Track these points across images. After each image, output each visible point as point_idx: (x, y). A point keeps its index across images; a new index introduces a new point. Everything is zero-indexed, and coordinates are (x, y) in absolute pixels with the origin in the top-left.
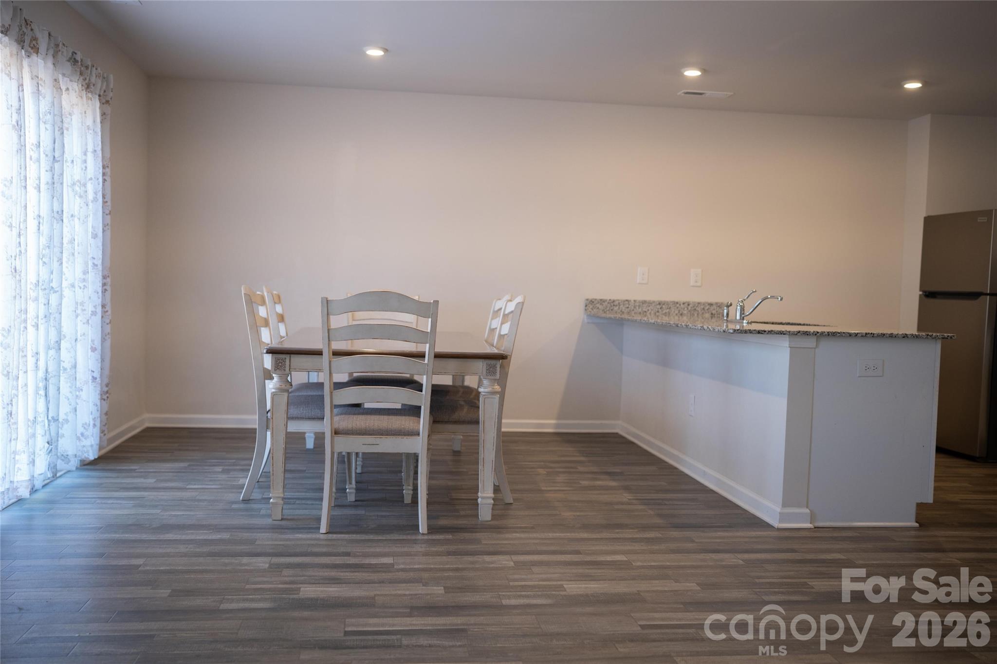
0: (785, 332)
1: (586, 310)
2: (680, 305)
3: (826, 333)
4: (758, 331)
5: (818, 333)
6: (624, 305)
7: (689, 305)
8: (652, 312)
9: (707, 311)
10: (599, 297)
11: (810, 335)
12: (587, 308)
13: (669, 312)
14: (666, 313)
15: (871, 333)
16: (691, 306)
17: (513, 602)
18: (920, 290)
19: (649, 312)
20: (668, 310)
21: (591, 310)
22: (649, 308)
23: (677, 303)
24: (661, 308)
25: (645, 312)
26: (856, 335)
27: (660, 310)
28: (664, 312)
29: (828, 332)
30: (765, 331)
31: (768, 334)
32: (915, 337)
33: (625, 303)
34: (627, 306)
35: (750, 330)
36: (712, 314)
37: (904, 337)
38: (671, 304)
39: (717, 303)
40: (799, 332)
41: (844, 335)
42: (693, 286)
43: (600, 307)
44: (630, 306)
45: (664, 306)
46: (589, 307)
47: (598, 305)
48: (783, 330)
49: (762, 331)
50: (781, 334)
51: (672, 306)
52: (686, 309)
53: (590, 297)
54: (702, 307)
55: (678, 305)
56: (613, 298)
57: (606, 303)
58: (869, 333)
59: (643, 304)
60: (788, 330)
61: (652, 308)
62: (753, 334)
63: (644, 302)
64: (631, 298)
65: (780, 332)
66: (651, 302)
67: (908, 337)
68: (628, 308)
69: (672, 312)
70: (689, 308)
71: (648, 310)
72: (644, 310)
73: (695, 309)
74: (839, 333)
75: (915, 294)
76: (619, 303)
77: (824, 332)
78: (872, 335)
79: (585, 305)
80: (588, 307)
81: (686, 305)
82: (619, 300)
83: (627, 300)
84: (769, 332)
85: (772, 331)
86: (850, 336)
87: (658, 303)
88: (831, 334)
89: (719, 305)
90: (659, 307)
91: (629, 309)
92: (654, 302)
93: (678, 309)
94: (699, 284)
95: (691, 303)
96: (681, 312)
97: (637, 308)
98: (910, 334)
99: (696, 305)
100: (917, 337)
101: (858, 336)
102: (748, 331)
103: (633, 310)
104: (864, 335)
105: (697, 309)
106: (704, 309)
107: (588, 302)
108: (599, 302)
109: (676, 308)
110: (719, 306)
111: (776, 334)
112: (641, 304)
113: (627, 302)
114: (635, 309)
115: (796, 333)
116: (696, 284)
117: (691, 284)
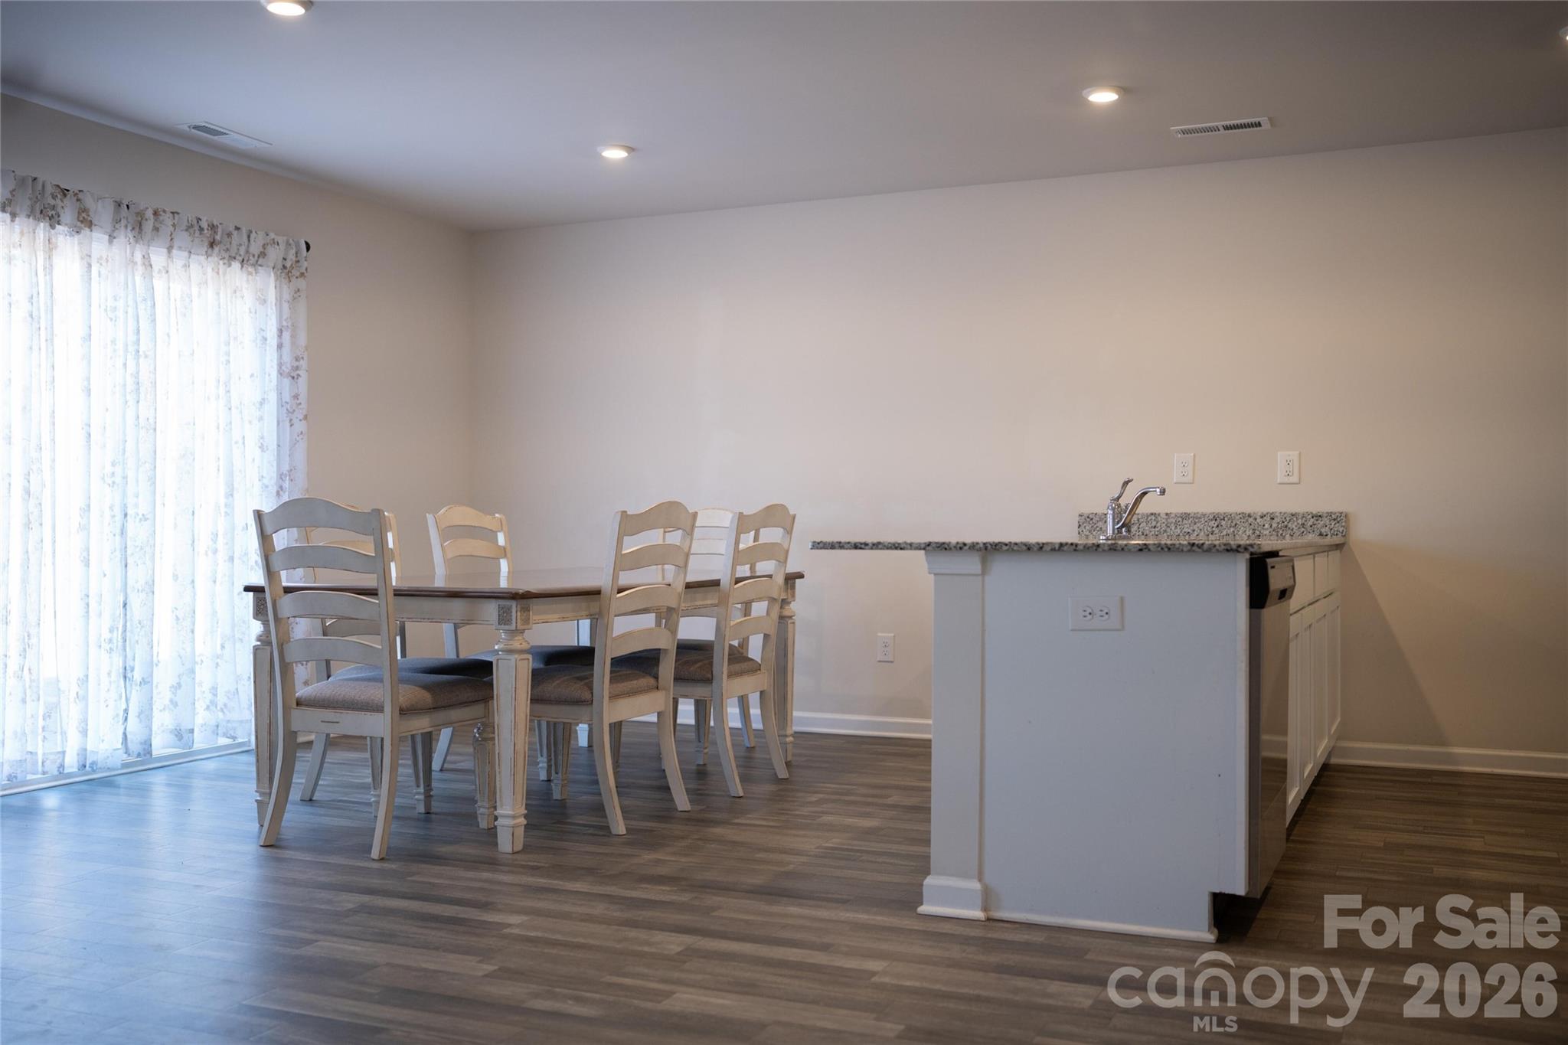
0: (902, 546)
1: (1078, 533)
2: (1256, 519)
3: (981, 545)
4: (855, 544)
5: (965, 544)
6: (1147, 522)
7: (1273, 519)
9: (1309, 529)
11: (950, 549)
12: (1080, 522)
13: (1234, 532)
15: (1072, 544)
16: (1277, 520)
19: (1196, 533)
20: (1232, 529)
21: (1087, 533)
22: (1195, 527)
23: (1249, 516)
24: (1218, 526)
25: (1189, 533)
26: (1041, 548)
27: (1216, 531)
28: (1225, 533)
29: (984, 544)
30: (866, 544)
31: (872, 549)
32: (1166, 549)
33: (1150, 518)
34: (1154, 524)
35: (840, 543)
36: (1321, 534)
37: (1141, 550)
38: (1238, 517)
39: (1330, 514)
40: (929, 545)
41: (1015, 548)
42: (1282, 484)
44: (1158, 525)
45: (1223, 523)
46: (1085, 527)
47: (1099, 524)
49: (861, 544)
50: (896, 548)
51: (1238, 523)
52: (1267, 526)
53: (1087, 511)
54: (1300, 521)
55: (1251, 520)
58: (1067, 544)
59: (1183, 519)
60: (909, 541)
61: (1201, 527)
62: (847, 549)
63: (1185, 516)
65: (894, 544)
66: (1199, 515)
67: (1149, 550)
68: (1155, 527)
69: (1240, 533)
70: (1274, 525)
71: (1194, 531)
72: (1186, 530)
73: (1286, 527)
74: (1006, 545)
76: (1138, 520)
77: (977, 543)
78: (1074, 547)
79: (1077, 525)
80: (1082, 527)
81: (1268, 518)
83: (1152, 514)
84: (874, 545)
85: (879, 543)
86: (1029, 549)
87: (1211, 517)
88: (989, 547)
89: (1335, 517)
90: (1212, 523)
91: (1157, 529)
92: (1204, 515)
93: (1252, 527)
94: (1294, 479)
95: (1277, 514)
96: (1258, 533)
97: (1173, 527)
98: (1155, 544)
99: (1288, 519)
100: (1169, 549)
101: (1044, 549)
102: (837, 545)
103: (1165, 531)
104: (1057, 547)
105: (1290, 525)
106: (1303, 524)
107: (1080, 519)
108: (1099, 519)
109: (1246, 524)
110: (1335, 520)
111: (888, 548)
112: (1180, 519)
113: (1153, 517)
114: (1168, 530)
115: (923, 546)
116: (1286, 480)
117: (1279, 481)
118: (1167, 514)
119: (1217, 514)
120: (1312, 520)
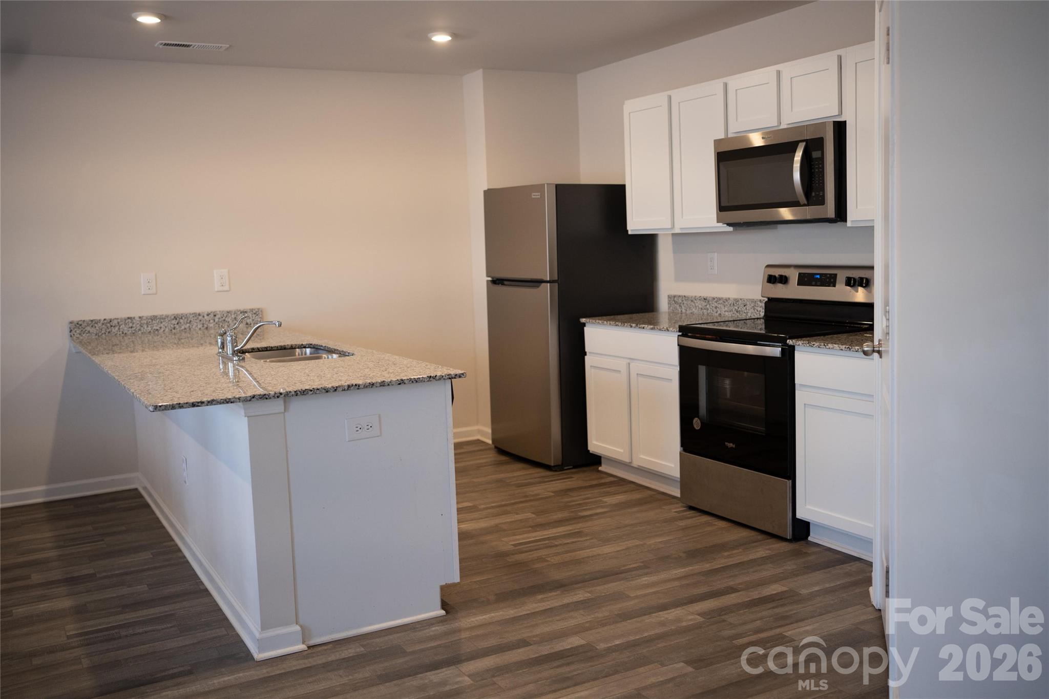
0: (232, 401)
1: (71, 336)
2: (204, 317)
3: (293, 393)
4: (193, 404)
5: (281, 394)
6: (125, 324)
7: (215, 316)
8: (167, 330)
10: (87, 318)
11: (270, 398)
12: (72, 334)
13: (189, 326)
14: (185, 329)
16: (217, 317)
18: (488, 276)
19: (162, 330)
20: (188, 325)
21: (78, 336)
22: (162, 325)
23: (199, 315)
24: (178, 323)
25: (157, 330)
26: (336, 390)
27: (177, 326)
28: (183, 328)
30: (202, 403)
31: (207, 405)
32: (415, 382)
33: (127, 321)
34: (131, 325)
35: (180, 404)
36: (247, 324)
37: (400, 384)
38: (191, 317)
39: (252, 310)
40: (253, 397)
41: (318, 392)
42: (218, 292)
43: (92, 330)
44: (134, 325)
45: (181, 321)
46: (76, 331)
47: (88, 328)
48: (230, 397)
49: (198, 403)
50: (227, 403)
51: (192, 320)
52: (211, 321)
53: (77, 318)
54: (233, 316)
55: (200, 318)
56: (108, 317)
57: (100, 325)
58: (352, 385)
59: (152, 320)
60: (237, 396)
61: (166, 325)
62: (186, 408)
63: (154, 318)
64: (135, 314)
65: (225, 400)
66: (164, 317)
67: (405, 383)
68: (131, 327)
69: (194, 327)
70: (217, 320)
71: (161, 328)
72: (155, 328)
73: (224, 320)
74: (311, 391)
75: (481, 279)
76: (118, 323)
77: (290, 392)
78: (357, 386)
79: (69, 330)
80: (73, 332)
81: (212, 316)
82: (118, 319)
83: (129, 318)
84: (209, 402)
85: (213, 400)
86: (327, 392)
87: (173, 317)
88: (299, 393)
89: (254, 312)
90: (174, 322)
91: (133, 329)
92: (167, 316)
93: (202, 322)
94: (226, 288)
95: (218, 313)
96: (205, 326)
97: (145, 327)
98: (408, 379)
99: (225, 315)
101: (337, 390)
102: (177, 406)
103: (140, 330)
104: (346, 388)
105: (226, 319)
106: (235, 318)
107: (73, 326)
108: (88, 325)
109: (198, 321)
110: (255, 314)
111: (220, 404)
112: (150, 320)
113: (130, 320)
114: (142, 329)
115: (249, 398)
116: (221, 289)
117: (216, 290)
118: (140, 317)
119: (177, 315)
120: (241, 315)
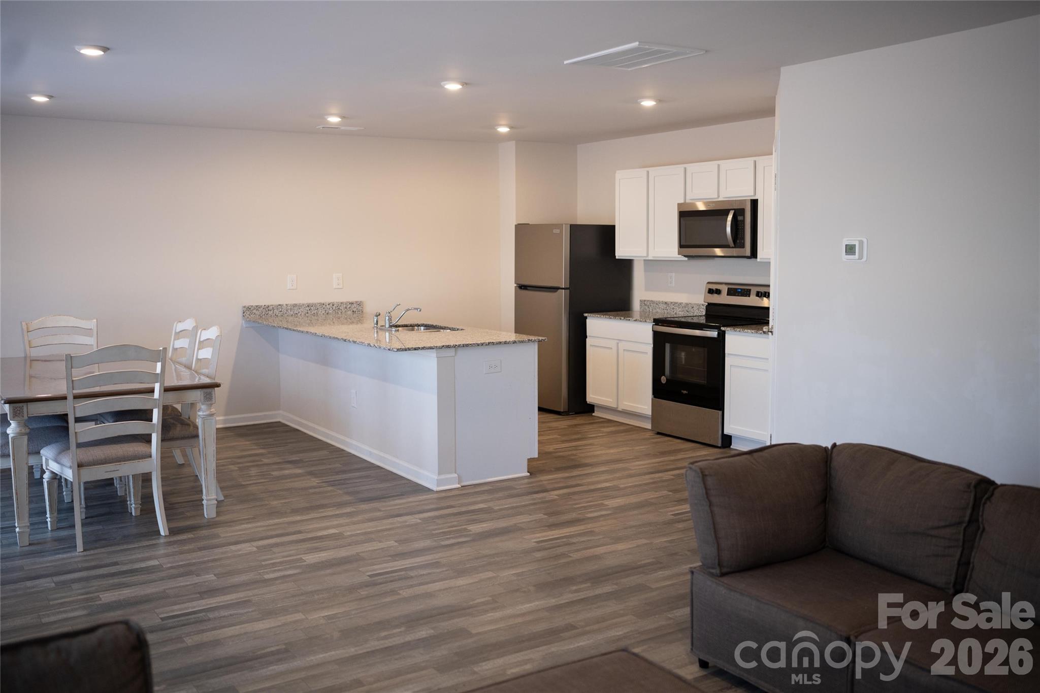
1: (244, 316)
2: (326, 306)
5: (456, 345)
6: (277, 309)
7: (333, 305)
8: (303, 314)
9: (349, 309)
10: (254, 304)
11: (451, 347)
12: (244, 314)
14: (314, 313)
16: (335, 306)
17: (272, 576)
18: (515, 283)
19: (300, 313)
20: (316, 311)
21: (248, 316)
22: (300, 311)
23: (323, 304)
25: (297, 314)
26: (482, 344)
27: (309, 311)
28: (313, 313)
29: (464, 344)
33: (278, 307)
34: (280, 310)
35: (409, 348)
36: (353, 311)
38: (318, 305)
39: (357, 302)
40: (443, 346)
41: (474, 345)
42: (335, 289)
43: (257, 312)
44: (283, 310)
45: (312, 308)
46: (247, 313)
47: (254, 311)
49: (417, 348)
50: (431, 348)
51: (319, 307)
52: (331, 309)
53: (247, 305)
54: (345, 306)
55: (324, 306)
56: (267, 304)
57: (262, 309)
59: (294, 307)
60: (435, 345)
61: (302, 310)
62: (411, 350)
63: (295, 305)
64: (283, 302)
66: (301, 305)
68: (281, 311)
69: (320, 312)
70: (334, 308)
71: (299, 312)
72: (295, 312)
74: (471, 344)
75: (513, 286)
76: (273, 308)
77: (461, 344)
79: (242, 312)
80: (245, 313)
81: (331, 305)
82: (273, 305)
83: (279, 305)
86: (478, 345)
87: (307, 305)
89: (358, 303)
90: (307, 308)
92: (303, 305)
93: (325, 309)
94: (341, 287)
95: (335, 303)
96: (327, 312)
97: (289, 311)
99: (340, 305)
105: (340, 308)
106: (346, 308)
107: (245, 309)
108: (255, 309)
109: (322, 308)
111: (428, 349)
112: (292, 307)
113: (280, 307)
114: (287, 312)
115: (441, 347)
116: (338, 287)
117: (334, 287)
118: (286, 305)
119: (310, 304)
120: (350, 305)
